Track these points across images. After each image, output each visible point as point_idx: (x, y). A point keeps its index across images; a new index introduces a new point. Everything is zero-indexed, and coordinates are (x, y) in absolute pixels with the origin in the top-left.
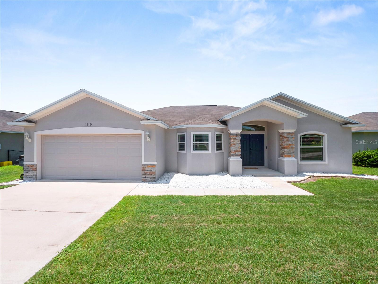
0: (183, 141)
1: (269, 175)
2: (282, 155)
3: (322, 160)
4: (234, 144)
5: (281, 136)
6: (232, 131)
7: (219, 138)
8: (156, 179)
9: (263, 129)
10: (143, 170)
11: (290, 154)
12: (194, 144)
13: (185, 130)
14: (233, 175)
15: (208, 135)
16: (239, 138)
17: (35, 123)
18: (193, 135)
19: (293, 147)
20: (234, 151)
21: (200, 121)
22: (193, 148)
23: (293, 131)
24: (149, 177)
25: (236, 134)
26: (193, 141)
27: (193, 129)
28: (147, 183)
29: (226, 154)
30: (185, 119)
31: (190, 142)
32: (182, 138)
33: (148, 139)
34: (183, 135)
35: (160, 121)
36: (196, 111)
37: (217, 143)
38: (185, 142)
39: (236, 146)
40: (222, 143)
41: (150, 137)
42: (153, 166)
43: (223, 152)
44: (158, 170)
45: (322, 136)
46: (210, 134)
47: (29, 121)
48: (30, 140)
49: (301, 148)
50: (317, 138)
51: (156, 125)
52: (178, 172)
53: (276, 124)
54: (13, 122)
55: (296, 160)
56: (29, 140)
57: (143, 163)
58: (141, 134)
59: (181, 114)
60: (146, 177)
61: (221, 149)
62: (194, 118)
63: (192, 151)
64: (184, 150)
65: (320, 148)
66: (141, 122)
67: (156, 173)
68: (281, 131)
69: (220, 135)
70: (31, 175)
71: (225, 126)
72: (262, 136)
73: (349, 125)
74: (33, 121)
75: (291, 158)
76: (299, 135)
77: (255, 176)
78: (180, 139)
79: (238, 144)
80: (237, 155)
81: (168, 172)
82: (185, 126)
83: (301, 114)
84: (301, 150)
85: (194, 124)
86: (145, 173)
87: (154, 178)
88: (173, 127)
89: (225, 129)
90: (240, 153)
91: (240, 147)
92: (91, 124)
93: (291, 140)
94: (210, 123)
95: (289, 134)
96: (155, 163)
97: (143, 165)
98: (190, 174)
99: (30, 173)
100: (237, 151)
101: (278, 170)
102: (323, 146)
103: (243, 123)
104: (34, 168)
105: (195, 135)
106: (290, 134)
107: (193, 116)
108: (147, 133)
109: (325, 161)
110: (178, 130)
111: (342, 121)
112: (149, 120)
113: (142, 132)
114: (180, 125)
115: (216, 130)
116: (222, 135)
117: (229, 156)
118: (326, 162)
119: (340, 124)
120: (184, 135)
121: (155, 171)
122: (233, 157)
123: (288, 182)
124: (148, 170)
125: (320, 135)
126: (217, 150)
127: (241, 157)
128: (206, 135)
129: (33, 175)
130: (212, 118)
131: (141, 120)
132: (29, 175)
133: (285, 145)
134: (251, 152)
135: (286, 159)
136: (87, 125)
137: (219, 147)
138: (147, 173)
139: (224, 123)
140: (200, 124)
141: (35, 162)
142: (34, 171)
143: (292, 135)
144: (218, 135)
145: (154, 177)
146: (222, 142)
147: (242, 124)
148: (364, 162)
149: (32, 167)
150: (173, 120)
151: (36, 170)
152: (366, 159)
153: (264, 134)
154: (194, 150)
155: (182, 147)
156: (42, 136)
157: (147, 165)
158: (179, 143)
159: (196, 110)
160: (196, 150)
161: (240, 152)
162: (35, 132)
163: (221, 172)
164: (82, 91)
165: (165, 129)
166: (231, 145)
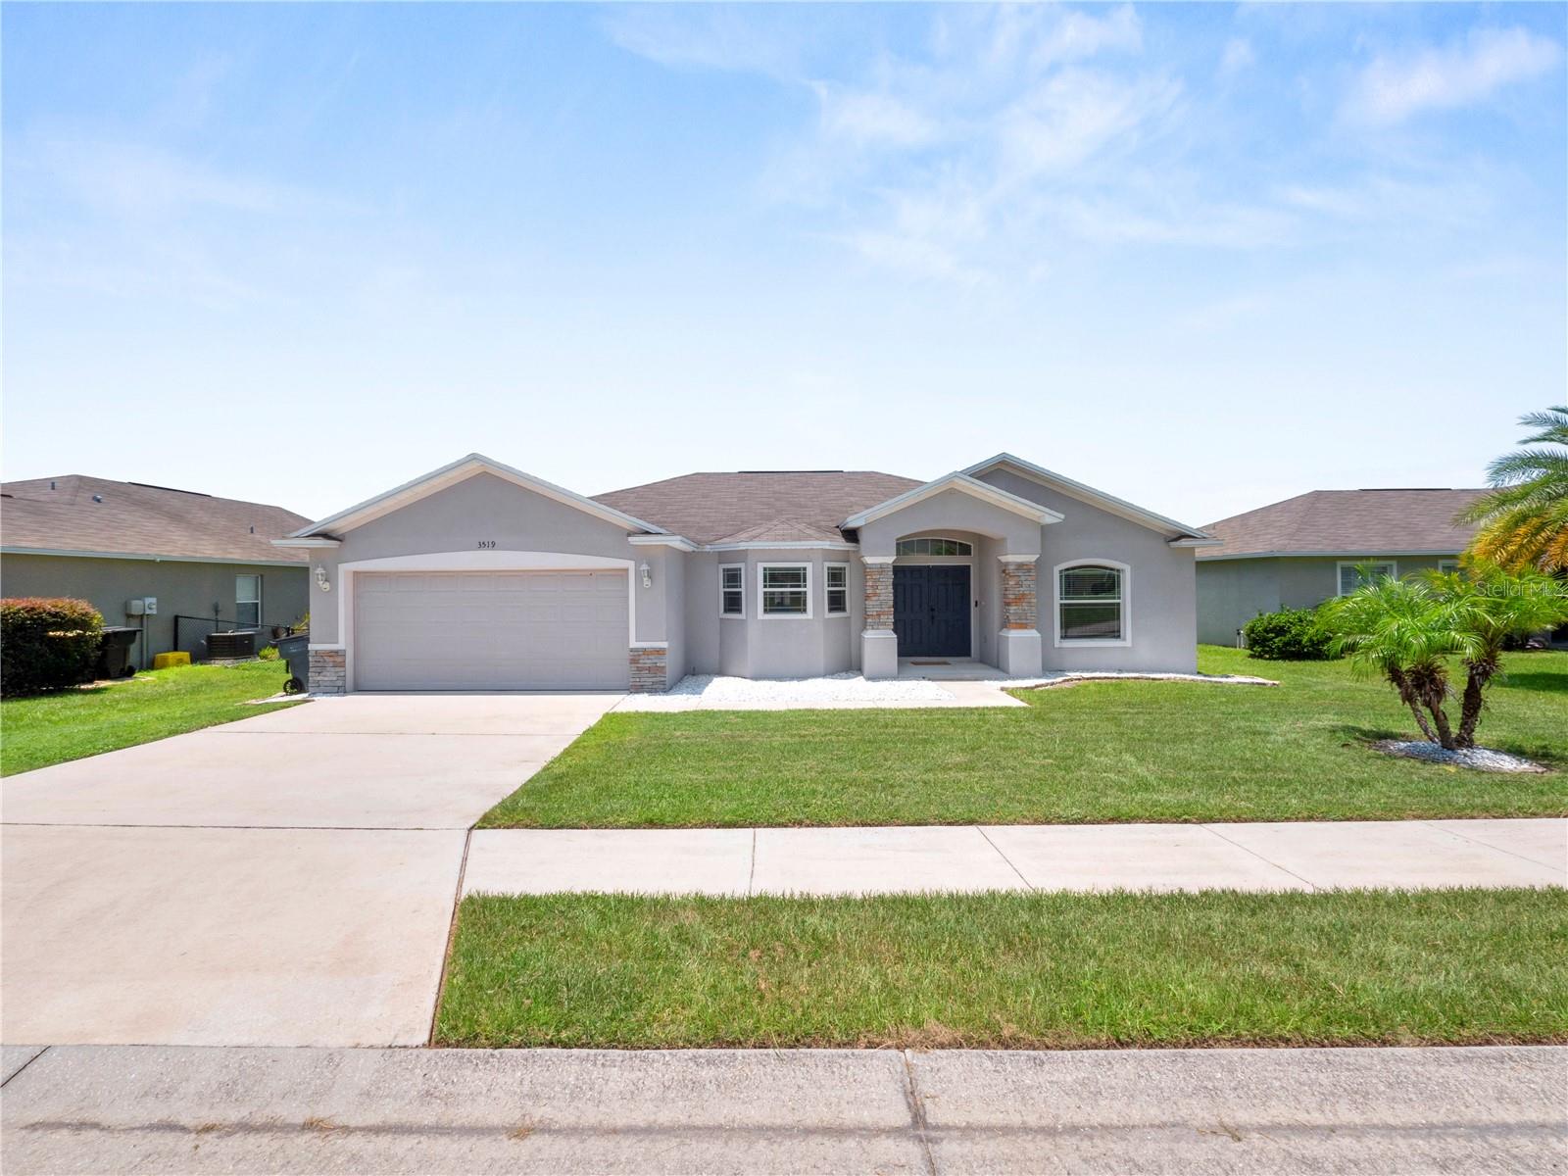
0: (736, 587)
1: (968, 676)
2: (1006, 624)
3: (1119, 637)
4: (875, 594)
5: (1004, 569)
6: (869, 560)
7: (836, 576)
8: (667, 687)
9: (965, 550)
10: (634, 661)
11: (1024, 621)
12: (765, 593)
13: (742, 555)
14: (872, 678)
15: (805, 569)
16: (889, 579)
17: (340, 540)
18: (765, 569)
19: (1033, 600)
20: (875, 613)
21: (784, 529)
22: (765, 605)
23: (1033, 558)
24: (651, 680)
25: (882, 568)
26: (765, 586)
27: (764, 554)
28: (646, 695)
29: (855, 624)
30: (743, 522)
31: (755, 591)
32: (732, 577)
33: (646, 581)
34: (736, 570)
35: (679, 537)
36: (775, 493)
37: (830, 592)
38: (743, 590)
39: (881, 598)
40: (844, 591)
41: (650, 577)
42: (660, 652)
43: (849, 618)
44: (671, 664)
45: (1118, 571)
46: (809, 566)
47: (326, 535)
48: (327, 585)
49: (1061, 605)
50: (1105, 575)
51: (666, 545)
52: (721, 673)
53: (992, 539)
54: (284, 538)
55: (1039, 635)
56: (324, 586)
57: (634, 644)
58: (627, 570)
59: (731, 505)
60: (643, 680)
61: (843, 609)
62: (769, 519)
63: (761, 615)
64: (739, 611)
66: (630, 539)
67: (667, 670)
68: (1003, 559)
69: (840, 569)
70: (331, 679)
71: (854, 544)
72: (964, 571)
73: (1184, 543)
74: (334, 536)
75: (1026, 631)
76: (1057, 569)
77: (929, 680)
78: (728, 582)
79: (886, 593)
80: (884, 624)
81: (694, 675)
82: (743, 546)
83: (1047, 516)
84: (1061, 610)
85: (767, 540)
86: (639, 669)
87: (663, 683)
88: (708, 548)
89: (854, 551)
90: (891, 619)
91: (891, 603)
92: (494, 544)
93: (1028, 583)
94: (809, 537)
95: (1020, 566)
96: (664, 645)
97: (632, 650)
98: (756, 678)
99: (328, 674)
100: (884, 613)
101: (997, 667)
102: (1119, 598)
103: (899, 536)
104: (339, 659)
105: (770, 569)
106: (1025, 567)
107: (766, 511)
108: (645, 567)
109: (1124, 640)
110: (722, 556)
111: (1167, 530)
112: (647, 533)
113: (630, 565)
114: (730, 543)
115: (828, 554)
116: (845, 568)
117: (864, 628)
118: (1128, 643)
119: (1165, 539)
120: (740, 569)
121: (663, 665)
122: (873, 629)
123: (1002, 689)
124: (647, 662)
126: (831, 610)
127: (895, 630)
128: (799, 569)
129: (335, 679)
130: (821, 518)
131: (629, 535)
132: (326, 679)
133: (1011, 596)
134: (933, 618)
135: (1013, 634)
136: (482, 545)
137: (836, 602)
138: (642, 669)
139: (851, 535)
140: (784, 540)
141: (340, 646)
142: (338, 669)
143: (1029, 570)
144: (833, 569)
145: (663, 679)
146: (847, 589)
147: (898, 540)
148: (1269, 646)
149: (331, 659)
150: (708, 524)
151: (342, 665)
152: (1273, 635)
153: (969, 567)
154: (765, 611)
155: (733, 603)
156: (356, 574)
157: (644, 650)
158: (725, 593)
159: (777, 488)
160: (772, 611)
161: (892, 617)
162: (339, 565)
163: (842, 672)
164: (474, 457)
165: (685, 553)
166: (867, 597)
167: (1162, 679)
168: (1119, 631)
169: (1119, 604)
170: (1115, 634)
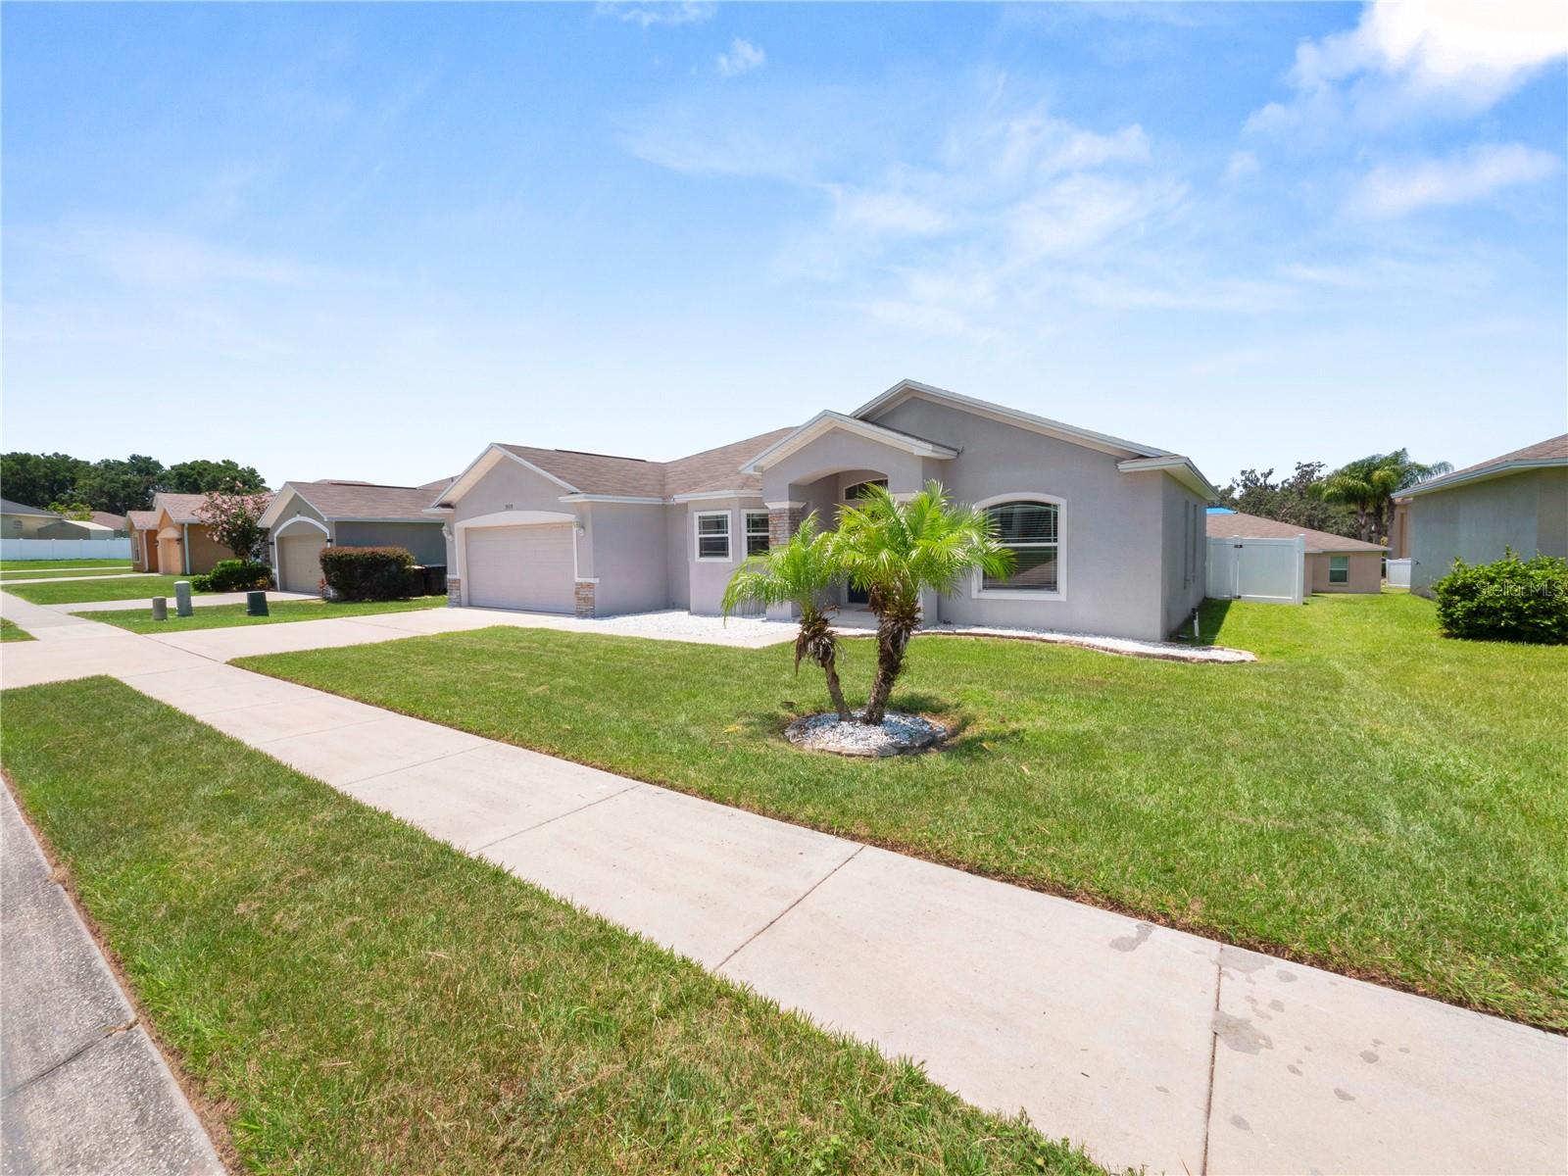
3: (1056, 589)
17: (452, 507)
37: (750, 537)
42: (590, 586)
45: (1055, 506)
50: (1041, 513)
57: (578, 580)
65: (1049, 548)
86: (579, 599)
96: (591, 580)
97: (577, 584)
102: (1056, 540)
109: (1058, 592)
118: (1060, 596)
125: (1048, 505)
126: (749, 553)
137: (757, 546)
141: (457, 577)
147: (790, 486)
154: (701, 555)
167: (1056, 642)
168: (1055, 583)
169: (1055, 548)
170: (1050, 585)
